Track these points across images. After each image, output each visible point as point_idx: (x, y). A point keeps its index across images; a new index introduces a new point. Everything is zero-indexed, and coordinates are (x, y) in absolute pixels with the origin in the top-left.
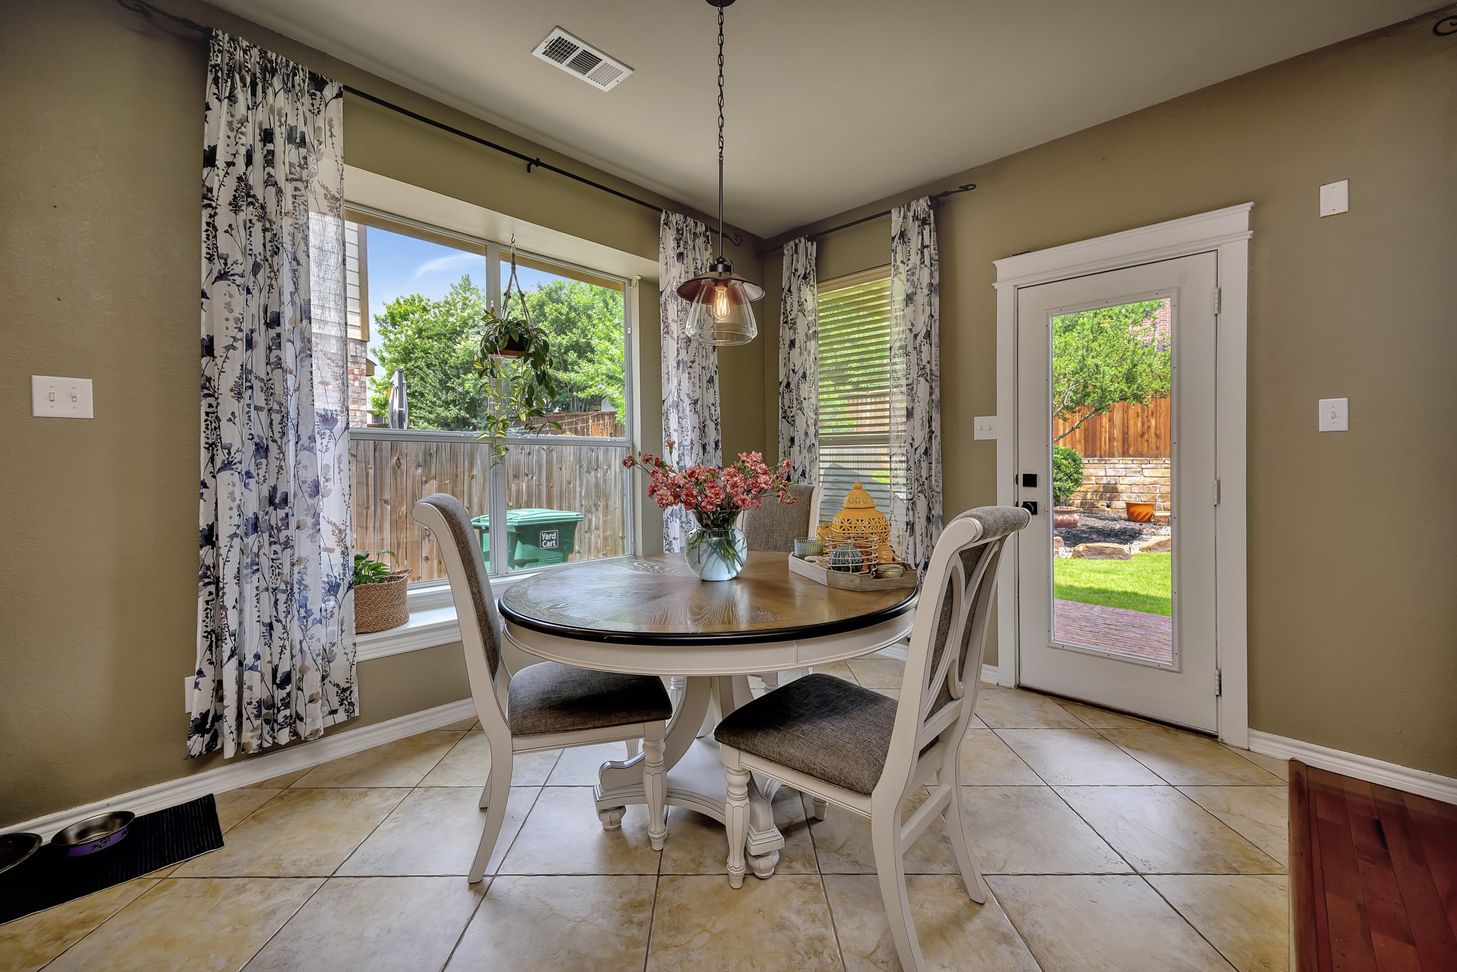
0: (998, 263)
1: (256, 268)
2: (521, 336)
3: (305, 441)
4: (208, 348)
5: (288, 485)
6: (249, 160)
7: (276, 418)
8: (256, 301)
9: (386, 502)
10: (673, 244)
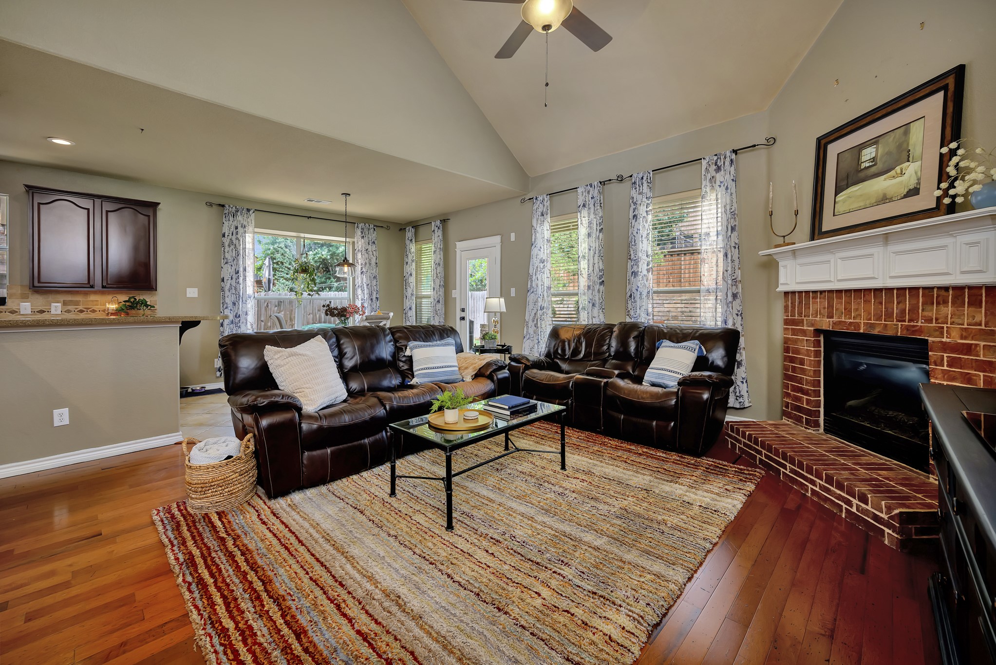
0: (457, 243)
1: (234, 260)
2: (306, 267)
3: (244, 301)
4: (223, 280)
5: (240, 313)
6: (232, 235)
7: (238, 296)
8: (233, 268)
9: (262, 321)
10: (360, 233)
